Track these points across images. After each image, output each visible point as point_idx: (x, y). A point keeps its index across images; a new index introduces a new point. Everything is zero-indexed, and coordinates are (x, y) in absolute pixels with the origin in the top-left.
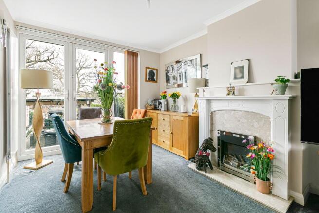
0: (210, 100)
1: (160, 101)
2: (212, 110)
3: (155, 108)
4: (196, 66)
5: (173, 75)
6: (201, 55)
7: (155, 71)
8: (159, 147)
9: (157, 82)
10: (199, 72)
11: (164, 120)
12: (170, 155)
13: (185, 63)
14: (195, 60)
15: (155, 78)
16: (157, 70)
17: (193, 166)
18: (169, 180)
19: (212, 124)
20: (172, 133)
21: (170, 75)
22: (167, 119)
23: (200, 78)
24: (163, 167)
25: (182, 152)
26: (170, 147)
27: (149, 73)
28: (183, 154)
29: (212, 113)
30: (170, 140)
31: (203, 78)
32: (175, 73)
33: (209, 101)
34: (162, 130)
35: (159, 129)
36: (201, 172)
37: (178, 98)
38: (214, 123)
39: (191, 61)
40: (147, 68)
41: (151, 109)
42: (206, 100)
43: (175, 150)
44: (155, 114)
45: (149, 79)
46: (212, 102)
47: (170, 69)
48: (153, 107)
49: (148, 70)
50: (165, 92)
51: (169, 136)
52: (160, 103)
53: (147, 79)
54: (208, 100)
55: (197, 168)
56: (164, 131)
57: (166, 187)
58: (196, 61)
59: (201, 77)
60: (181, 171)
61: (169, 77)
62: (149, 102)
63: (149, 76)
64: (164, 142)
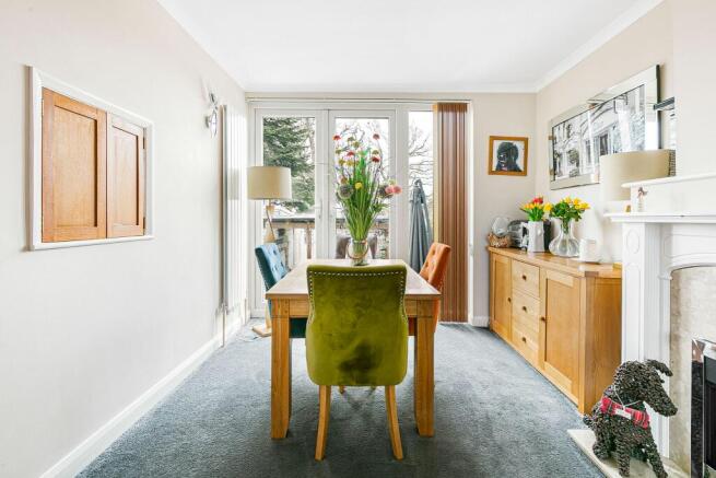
0: (670, 225)
1: (523, 224)
2: (676, 263)
3: (514, 245)
4: (642, 108)
5: (567, 149)
6: (658, 68)
7: (520, 145)
8: (512, 349)
9: (524, 173)
10: (652, 127)
11: (524, 278)
12: (533, 382)
13: (604, 108)
14: (637, 91)
15: (520, 163)
16: (525, 140)
17: (586, 438)
18: (482, 449)
19: (675, 314)
20: (543, 319)
21: (561, 151)
22: (533, 278)
23: (656, 147)
24: (489, 407)
25: (568, 382)
26: (540, 361)
27: (499, 153)
28: (573, 392)
29: (676, 274)
30: (540, 338)
31: (666, 147)
32: (576, 143)
33: (662, 230)
34: (520, 307)
35: (514, 302)
36: (605, 467)
37: (578, 218)
38: (683, 309)
39: (625, 96)
40: (493, 138)
41: (501, 247)
42: (648, 225)
43: (550, 371)
44: (506, 261)
45: (499, 168)
46: (675, 230)
47: (560, 133)
48: (506, 240)
49: (497, 144)
50: (541, 201)
51: (537, 327)
52: (525, 231)
53: (494, 169)
54: (661, 225)
55: (595, 448)
56: (525, 309)
57: (463, 463)
58: (642, 95)
59: (660, 148)
60: (539, 440)
61: (559, 155)
62: (495, 228)
63: (500, 158)
64: (524, 340)
